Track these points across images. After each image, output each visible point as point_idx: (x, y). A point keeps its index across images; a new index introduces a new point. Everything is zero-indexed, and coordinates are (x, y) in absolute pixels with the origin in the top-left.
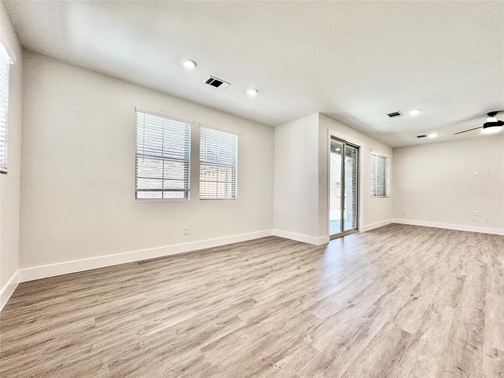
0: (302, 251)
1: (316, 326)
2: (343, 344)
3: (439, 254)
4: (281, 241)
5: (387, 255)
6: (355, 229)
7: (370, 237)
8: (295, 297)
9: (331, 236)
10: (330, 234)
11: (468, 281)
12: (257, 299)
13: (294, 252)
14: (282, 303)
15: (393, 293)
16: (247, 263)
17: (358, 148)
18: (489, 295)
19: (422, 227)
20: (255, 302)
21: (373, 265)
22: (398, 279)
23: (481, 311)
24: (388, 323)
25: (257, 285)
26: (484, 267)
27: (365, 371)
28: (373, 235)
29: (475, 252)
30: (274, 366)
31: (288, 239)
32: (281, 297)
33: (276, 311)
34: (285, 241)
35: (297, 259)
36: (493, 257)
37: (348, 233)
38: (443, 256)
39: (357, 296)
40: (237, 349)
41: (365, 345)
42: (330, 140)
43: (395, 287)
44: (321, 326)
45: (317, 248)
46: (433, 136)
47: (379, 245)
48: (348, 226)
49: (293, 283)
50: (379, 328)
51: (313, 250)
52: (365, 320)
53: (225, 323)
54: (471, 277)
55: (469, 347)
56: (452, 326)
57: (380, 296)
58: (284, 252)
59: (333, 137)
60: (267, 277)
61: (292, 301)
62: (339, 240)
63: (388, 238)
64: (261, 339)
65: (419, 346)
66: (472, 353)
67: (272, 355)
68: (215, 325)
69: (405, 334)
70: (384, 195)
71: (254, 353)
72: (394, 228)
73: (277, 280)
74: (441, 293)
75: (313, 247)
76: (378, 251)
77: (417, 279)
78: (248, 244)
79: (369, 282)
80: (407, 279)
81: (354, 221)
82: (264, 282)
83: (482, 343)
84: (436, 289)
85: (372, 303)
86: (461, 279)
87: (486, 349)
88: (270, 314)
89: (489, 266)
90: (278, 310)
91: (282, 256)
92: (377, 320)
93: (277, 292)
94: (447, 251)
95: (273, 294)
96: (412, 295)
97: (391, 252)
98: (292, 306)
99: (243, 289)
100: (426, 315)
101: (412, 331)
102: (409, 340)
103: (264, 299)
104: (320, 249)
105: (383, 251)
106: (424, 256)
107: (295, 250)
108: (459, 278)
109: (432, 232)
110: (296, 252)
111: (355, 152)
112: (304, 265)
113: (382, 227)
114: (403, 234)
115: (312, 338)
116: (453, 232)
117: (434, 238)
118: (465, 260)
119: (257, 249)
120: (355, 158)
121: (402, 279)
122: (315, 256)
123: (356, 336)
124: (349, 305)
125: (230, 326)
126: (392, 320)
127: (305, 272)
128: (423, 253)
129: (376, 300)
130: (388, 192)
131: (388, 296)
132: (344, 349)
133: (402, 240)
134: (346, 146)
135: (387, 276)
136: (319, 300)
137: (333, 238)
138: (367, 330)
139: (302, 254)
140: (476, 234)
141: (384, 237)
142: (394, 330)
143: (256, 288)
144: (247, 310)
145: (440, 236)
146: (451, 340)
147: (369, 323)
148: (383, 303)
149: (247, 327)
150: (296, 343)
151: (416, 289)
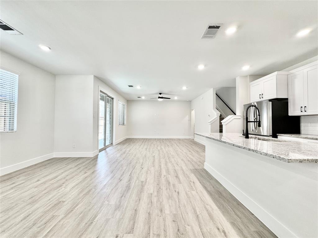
0: (83, 162)
1: (108, 195)
2: (122, 196)
3: (146, 149)
4: (63, 160)
5: (128, 154)
6: (110, 144)
7: (119, 147)
8: (90, 188)
9: (99, 150)
10: (99, 149)
11: (156, 157)
12: (64, 200)
13: (78, 165)
14: (84, 194)
15: (135, 169)
16: (39, 182)
17: (113, 99)
18: (161, 160)
19: (138, 139)
20: (64, 202)
21: (124, 160)
22: (135, 163)
23: (160, 165)
24: (136, 181)
25: (59, 192)
26: (159, 151)
27: (133, 201)
28: (120, 145)
29: (156, 146)
30: (94, 222)
31: (69, 158)
32: (81, 192)
33: (82, 200)
34: (67, 159)
35: (82, 168)
36: (160, 147)
37: (108, 147)
38: (148, 150)
39: (121, 176)
40: (66, 229)
41: (130, 192)
42: (100, 93)
43: (135, 167)
44: (110, 195)
45: (92, 159)
46: (143, 98)
47: (124, 150)
48: (108, 143)
49: (86, 182)
50: (134, 183)
51: (91, 160)
52: (128, 183)
53: (45, 224)
54: (156, 156)
55: (159, 177)
56: (154, 173)
57: (130, 172)
58: (70, 166)
59: (101, 91)
60: (64, 185)
61: (90, 191)
62: (104, 151)
63: (127, 146)
64: (79, 216)
65: (147, 183)
66: (160, 179)
67: (91, 218)
68: (36, 229)
69: (142, 182)
70: (124, 124)
71: (79, 224)
72: (128, 141)
73: (74, 184)
74: (150, 164)
75: (89, 158)
76: (124, 153)
77: (141, 161)
78: (31, 169)
79: (125, 168)
80: (138, 162)
81: (110, 139)
82: (63, 189)
83: (161, 175)
84: (148, 163)
85: (128, 176)
86: (154, 157)
87: (162, 176)
88: (78, 203)
89: (160, 150)
90: (83, 198)
91: (70, 169)
92: (132, 181)
93: (77, 190)
94: (148, 148)
95: (75, 192)
96: (141, 167)
97: (130, 152)
98: (91, 193)
99: (48, 199)
100: (147, 173)
101: (144, 180)
102: (144, 183)
103: (70, 198)
104: (94, 159)
105: (127, 152)
106: (142, 151)
107: (78, 163)
108: (153, 157)
109: (142, 141)
110: (79, 164)
111: (111, 101)
112: (88, 170)
113: (123, 141)
114: (133, 143)
115: (108, 201)
116: (149, 139)
117: (143, 143)
118: (154, 149)
119: (42, 171)
120: (111, 104)
121: (136, 163)
122: (93, 164)
123: (126, 191)
124: (120, 180)
125: (51, 223)
126: (137, 179)
127: (90, 174)
128: (141, 150)
129: (129, 174)
130: (125, 123)
131: (133, 171)
132: (123, 197)
133: (133, 146)
134: (107, 97)
135: (131, 163)
136: (105, 184)
137: (101, 151)
138: (129, 187)
139: (84, 164)
140: (155, 139)
141: (125, 146)
142: (139, 182)
143: (59, 194)
144: (59, 209)
145: (145, 142)
146: (155, 177)
147: (129, 184)
148: (132, 174)
149: (65, 217)
150: (101, 207)
151: (142, 165)
